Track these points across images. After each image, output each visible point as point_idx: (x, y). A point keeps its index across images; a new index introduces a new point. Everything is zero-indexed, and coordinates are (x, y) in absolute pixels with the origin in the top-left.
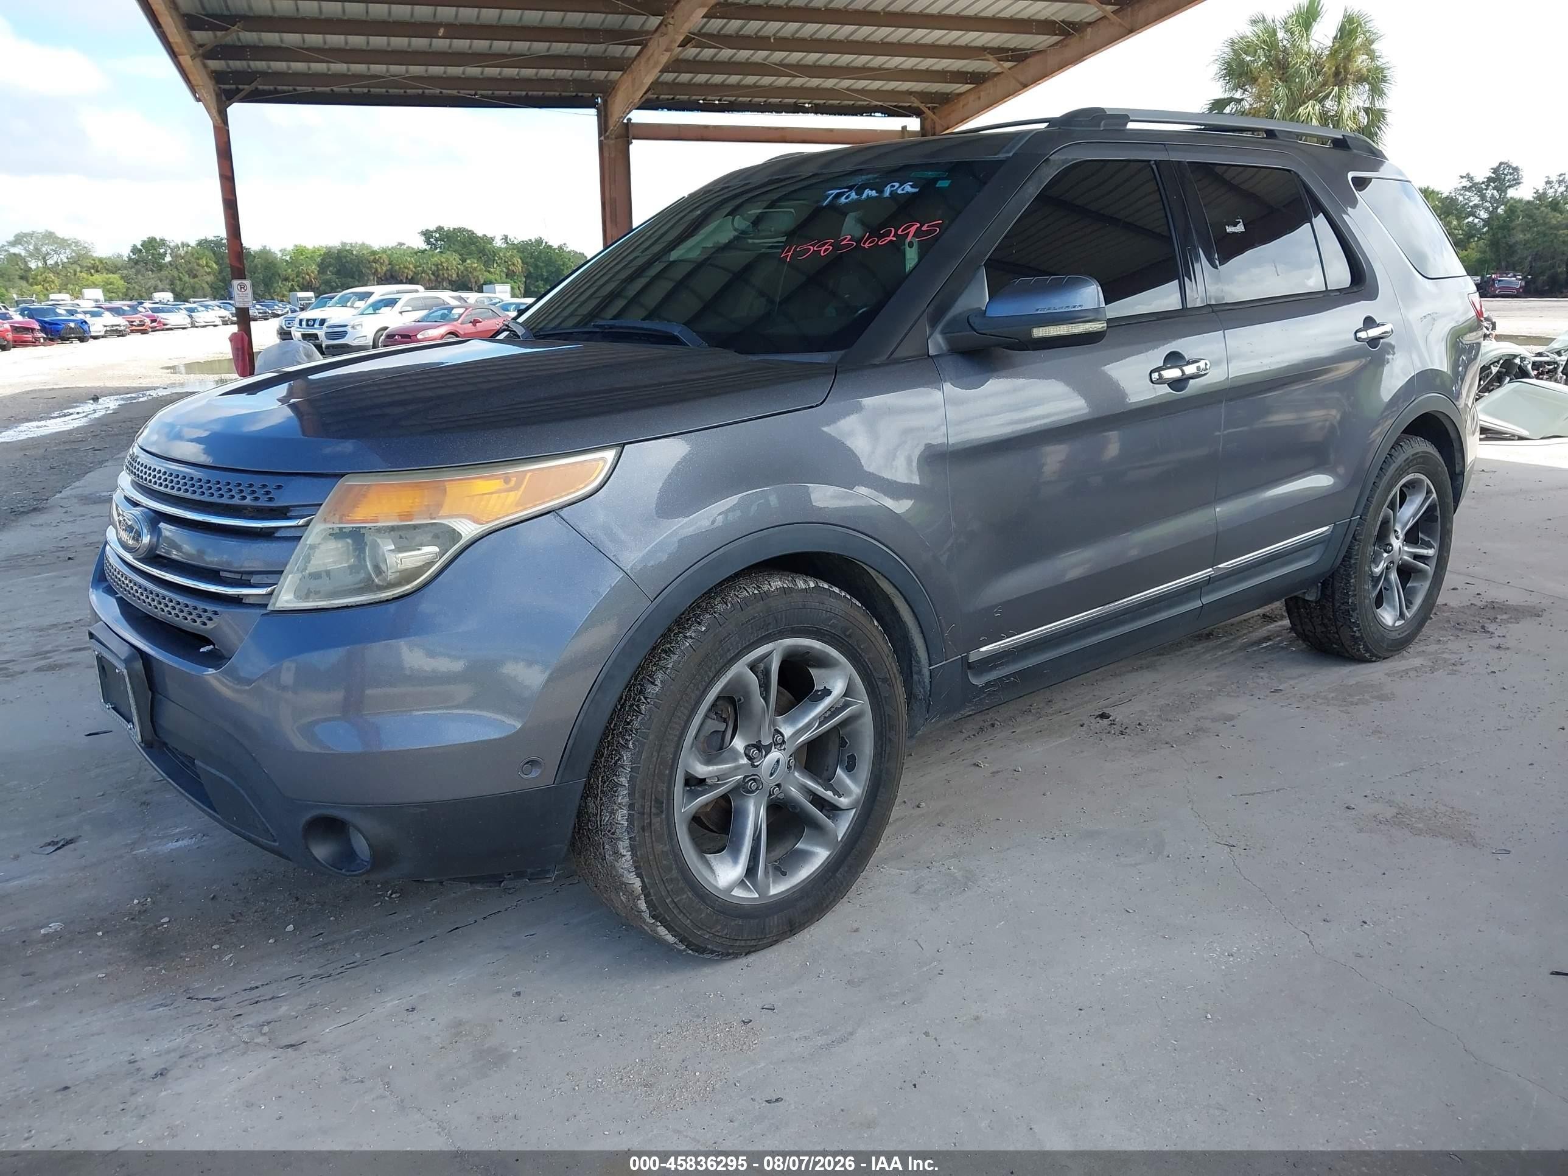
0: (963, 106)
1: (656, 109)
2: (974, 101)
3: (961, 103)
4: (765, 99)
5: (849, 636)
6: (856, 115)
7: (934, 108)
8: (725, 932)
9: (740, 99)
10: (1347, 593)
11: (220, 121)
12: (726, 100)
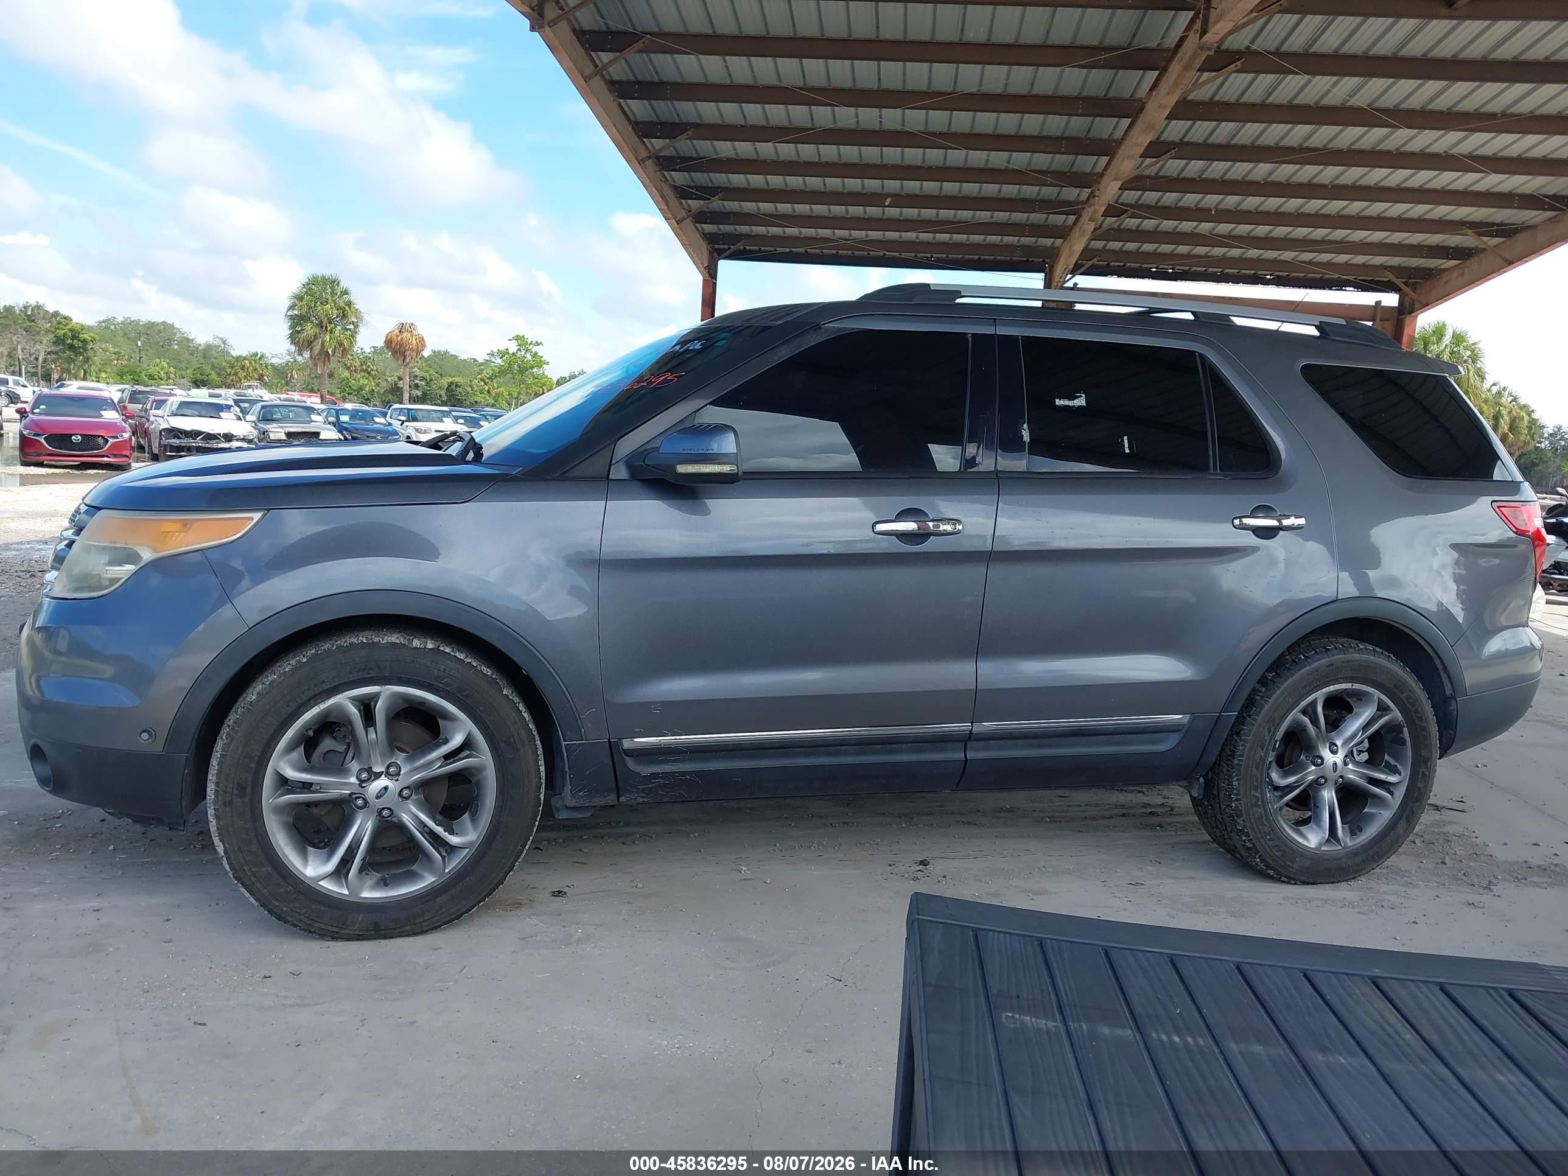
0: (1445, 282)
1: (1106, 275)
2: (1457, 277)
3: (1444, 279)
4: (1221, 270)
5: (467, 696)
6: (1324, 289)
7: (1415, 284)
8: (304, 911)
9: (1194, 269)
10: (1230, 795)
11: (707, 275)
12: (1179, 269)
